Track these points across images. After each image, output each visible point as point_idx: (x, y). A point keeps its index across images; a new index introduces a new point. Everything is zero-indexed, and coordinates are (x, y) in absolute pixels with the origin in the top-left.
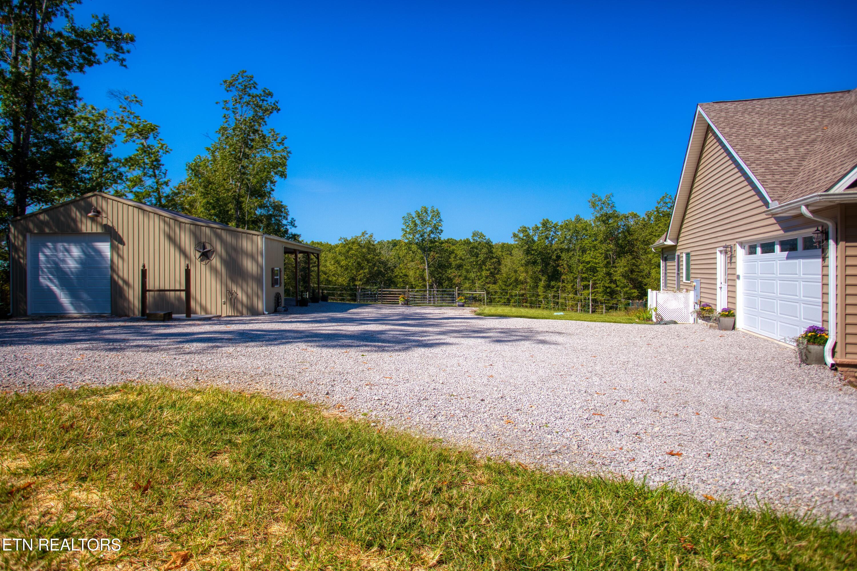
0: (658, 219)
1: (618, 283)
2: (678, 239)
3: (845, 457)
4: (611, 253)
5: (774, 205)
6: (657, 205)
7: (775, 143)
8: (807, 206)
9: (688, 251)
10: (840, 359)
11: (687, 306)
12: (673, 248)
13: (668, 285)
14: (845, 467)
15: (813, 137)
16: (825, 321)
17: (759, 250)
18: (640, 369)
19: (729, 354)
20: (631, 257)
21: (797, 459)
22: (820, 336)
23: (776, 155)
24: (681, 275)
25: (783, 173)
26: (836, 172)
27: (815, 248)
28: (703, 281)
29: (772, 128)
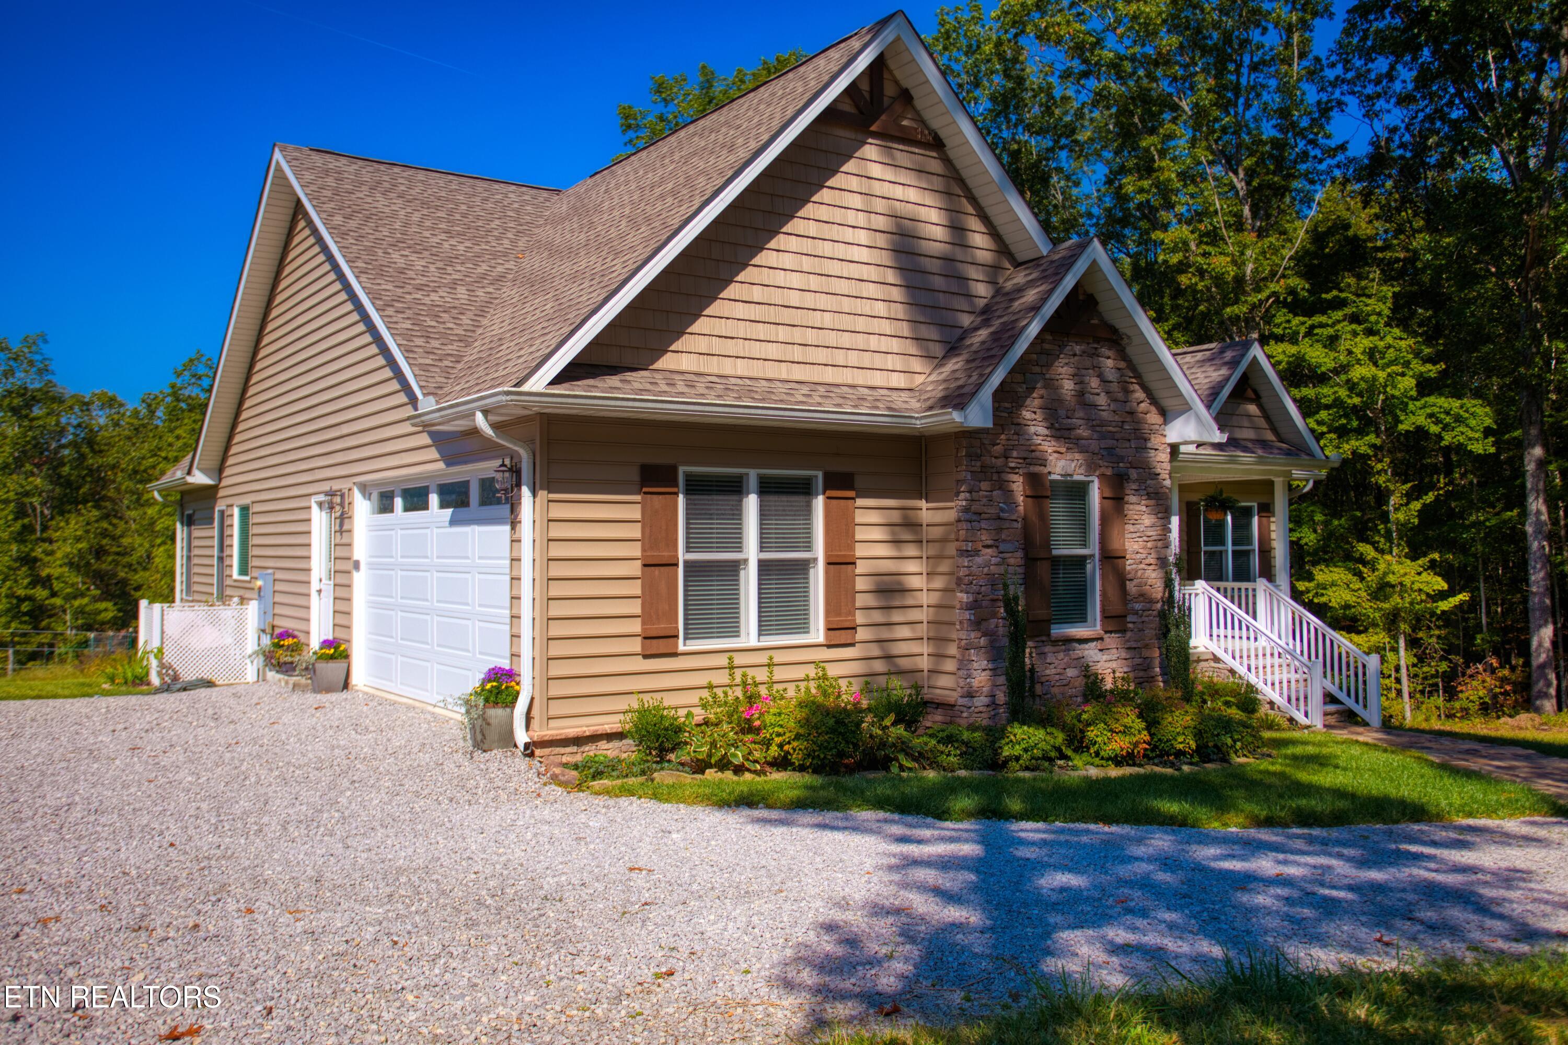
0: (174, 416)
1: (57, 586)
2: (221, 469)
3: (535, 936)
4: (36, 500)
5: (427, 404)
6: (173, 379)
7: (432, 268)
8: (486, 412)
9: (246, 500)
10: (540, 732)
11: (240, 640)
12: (208, 494)
13: (196, 588)
14: (534, 955)
15: (500, 269)
16: (515, 656)
17: (398, 502)
18: (103, 820)
19: (333, 748)
20: (96, 513)
21: (454, 965)
22: (507, 688)
23: (434, 297)
24: (227, 562)
25: (444, 336)
26: (533, 349)
27: (499, 502)
28: (280, 575)
29: (427, 234)
